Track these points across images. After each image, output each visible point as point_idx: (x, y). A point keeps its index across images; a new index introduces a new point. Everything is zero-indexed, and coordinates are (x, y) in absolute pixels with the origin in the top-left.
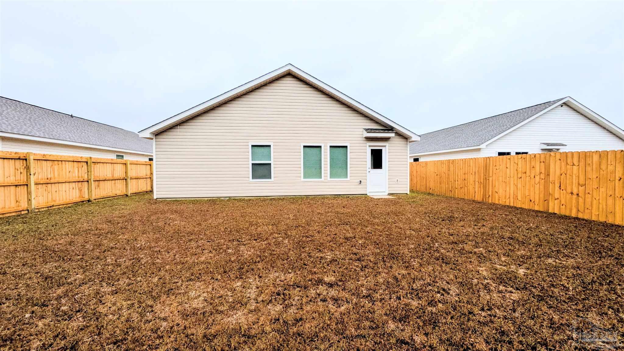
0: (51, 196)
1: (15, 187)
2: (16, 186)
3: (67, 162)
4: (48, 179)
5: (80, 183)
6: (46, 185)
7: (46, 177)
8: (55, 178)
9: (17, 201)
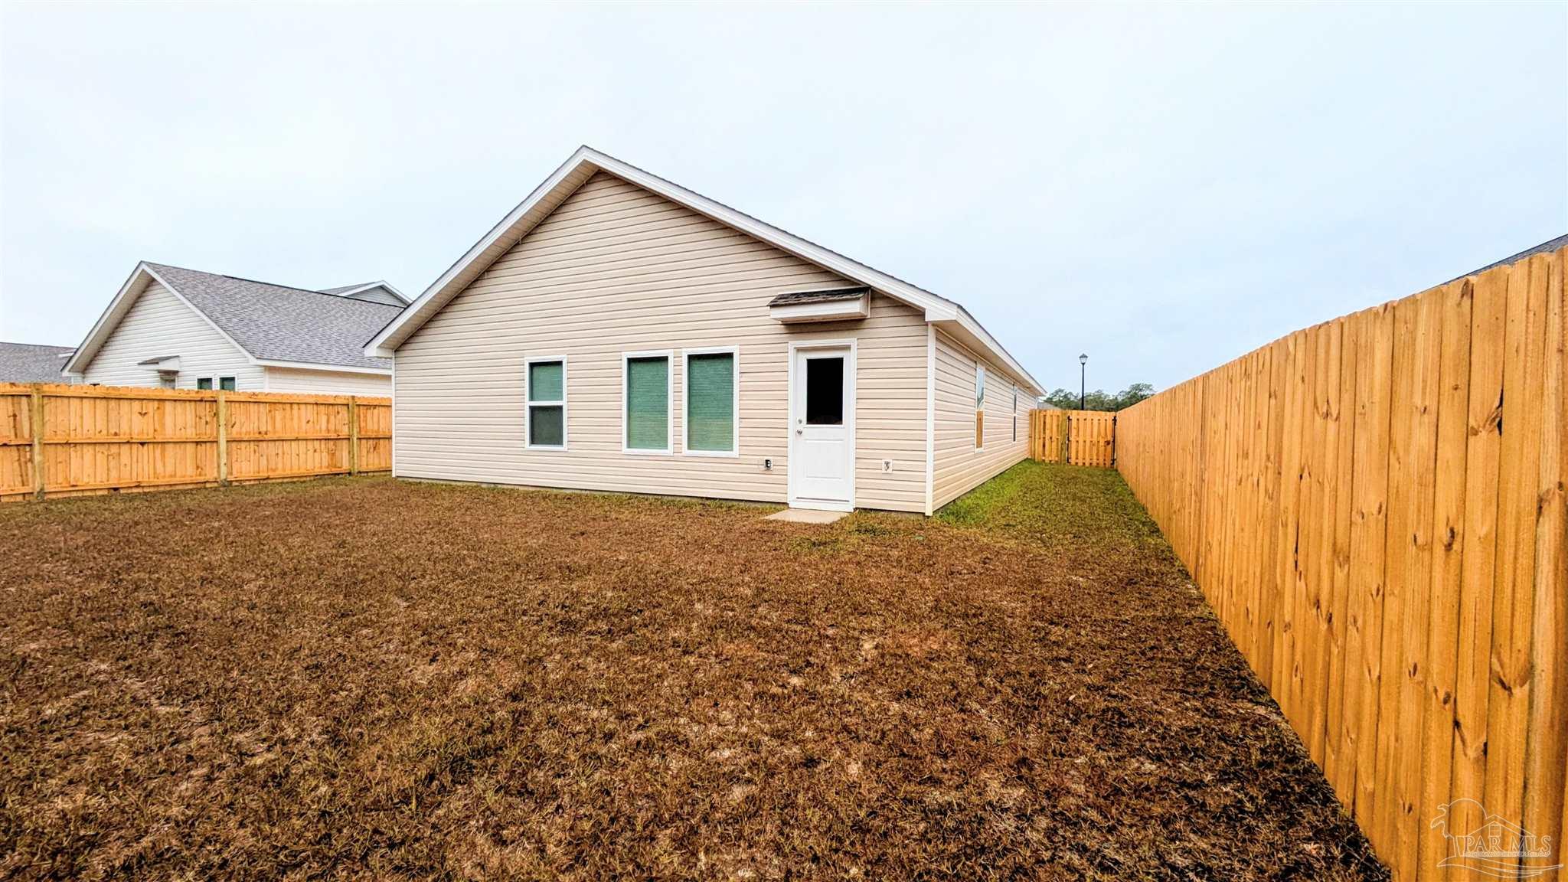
0: (265, 462)
1: (194, 445)
2: (197, 443)
3: (303, 407)
4: (260, 433)
5: (331, 443)
6: (256, 443)
7: (256, 430)
8: (275, 432)
9: (198, 467)
